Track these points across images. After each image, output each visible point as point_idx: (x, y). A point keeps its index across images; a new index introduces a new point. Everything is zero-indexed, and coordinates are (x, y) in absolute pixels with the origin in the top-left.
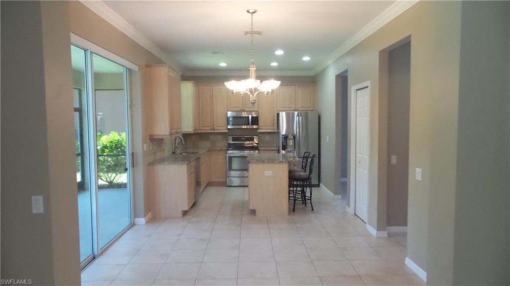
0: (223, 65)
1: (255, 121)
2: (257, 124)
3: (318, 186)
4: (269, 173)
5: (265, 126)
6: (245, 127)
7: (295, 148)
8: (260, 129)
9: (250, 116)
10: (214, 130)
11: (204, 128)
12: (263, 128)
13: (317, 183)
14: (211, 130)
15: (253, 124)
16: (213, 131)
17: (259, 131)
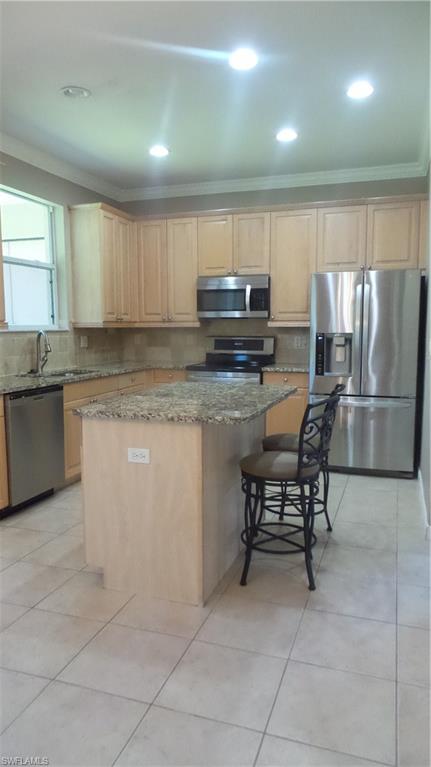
0: (159, 152)
1: (261, 298)
2: (267, 307)
3: (414, 475)
4: (138, 455)
5: (284, 311)
6: (237, 314)
7: (350, 371)
8: (273, 320)
9: (248, 289)
10: (170, 321)
11: (148, 317)
12: (281, 316)
13: (411, 469)
14: (164, 321)
15: (254, 306)
16: (167, 325)
17: (270, 324)
